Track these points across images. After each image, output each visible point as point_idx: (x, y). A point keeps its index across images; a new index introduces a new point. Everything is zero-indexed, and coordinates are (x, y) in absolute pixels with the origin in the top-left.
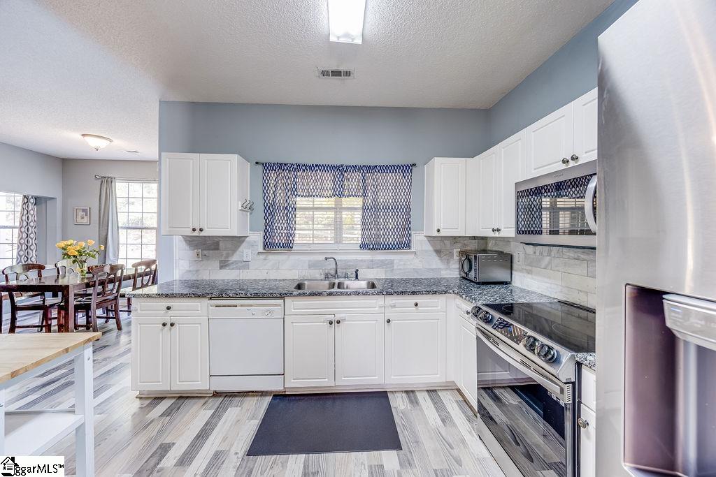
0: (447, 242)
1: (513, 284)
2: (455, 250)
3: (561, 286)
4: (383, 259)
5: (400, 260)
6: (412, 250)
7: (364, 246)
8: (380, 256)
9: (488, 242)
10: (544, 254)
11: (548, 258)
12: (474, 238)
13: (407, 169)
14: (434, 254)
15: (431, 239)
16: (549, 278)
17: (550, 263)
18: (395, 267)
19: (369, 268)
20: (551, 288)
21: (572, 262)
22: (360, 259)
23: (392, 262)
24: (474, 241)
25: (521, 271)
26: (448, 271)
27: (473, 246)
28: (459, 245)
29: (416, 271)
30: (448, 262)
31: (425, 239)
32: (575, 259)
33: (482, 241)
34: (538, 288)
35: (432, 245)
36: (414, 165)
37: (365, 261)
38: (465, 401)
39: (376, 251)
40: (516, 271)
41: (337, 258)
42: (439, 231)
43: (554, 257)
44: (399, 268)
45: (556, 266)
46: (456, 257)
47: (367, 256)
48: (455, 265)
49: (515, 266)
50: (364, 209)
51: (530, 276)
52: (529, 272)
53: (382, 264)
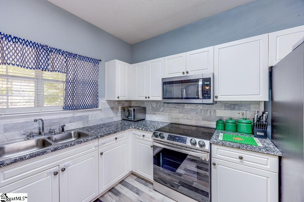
0: (116, 103)
1: (146, 119)
2: (120, 107)
3: (169, 117)
4: (82, 115)
5: (92, 115)
6: (100, 108)
7: (66, 108)
8: (79, 114)
9: (132, 102)
10: (161, 106)
11: (163, 108)
12: (127, 101)
13: (96, 62)
14: (110, 109)
15: (109, 102)
16: (163, 115)
17: (164, 110)
18: (89, 119)
19: (71, 122)
20: (164, 119)
21: (173, 109)
22: (64, 117)
23: (87, 117)
24: (126, 102)
25: (150, 113)
26: (117, 118)
27: (126, 105)
28: (121, 104)
29: (101, 120)
30: (117, 113)
31: (106, 102)
32: (174, 108)
33: (129, 102)
34: (159, 120)
35: (109, 105)
36: (100, 60)
37: (67, 118)
38: (138, 177)
39: (76, 111)
40: (147, 114)
41: (43, 118)
42: (118, 97)
43: (166, 107)
44: (92, 119)
45: (166, 111)
46: (120, 110)
47: (69, 114)
48: (119, 114)
49: (147, 112)
50: (67, 82)
51: (154, 115)
52: (154, 114)
53: (81, 118)
